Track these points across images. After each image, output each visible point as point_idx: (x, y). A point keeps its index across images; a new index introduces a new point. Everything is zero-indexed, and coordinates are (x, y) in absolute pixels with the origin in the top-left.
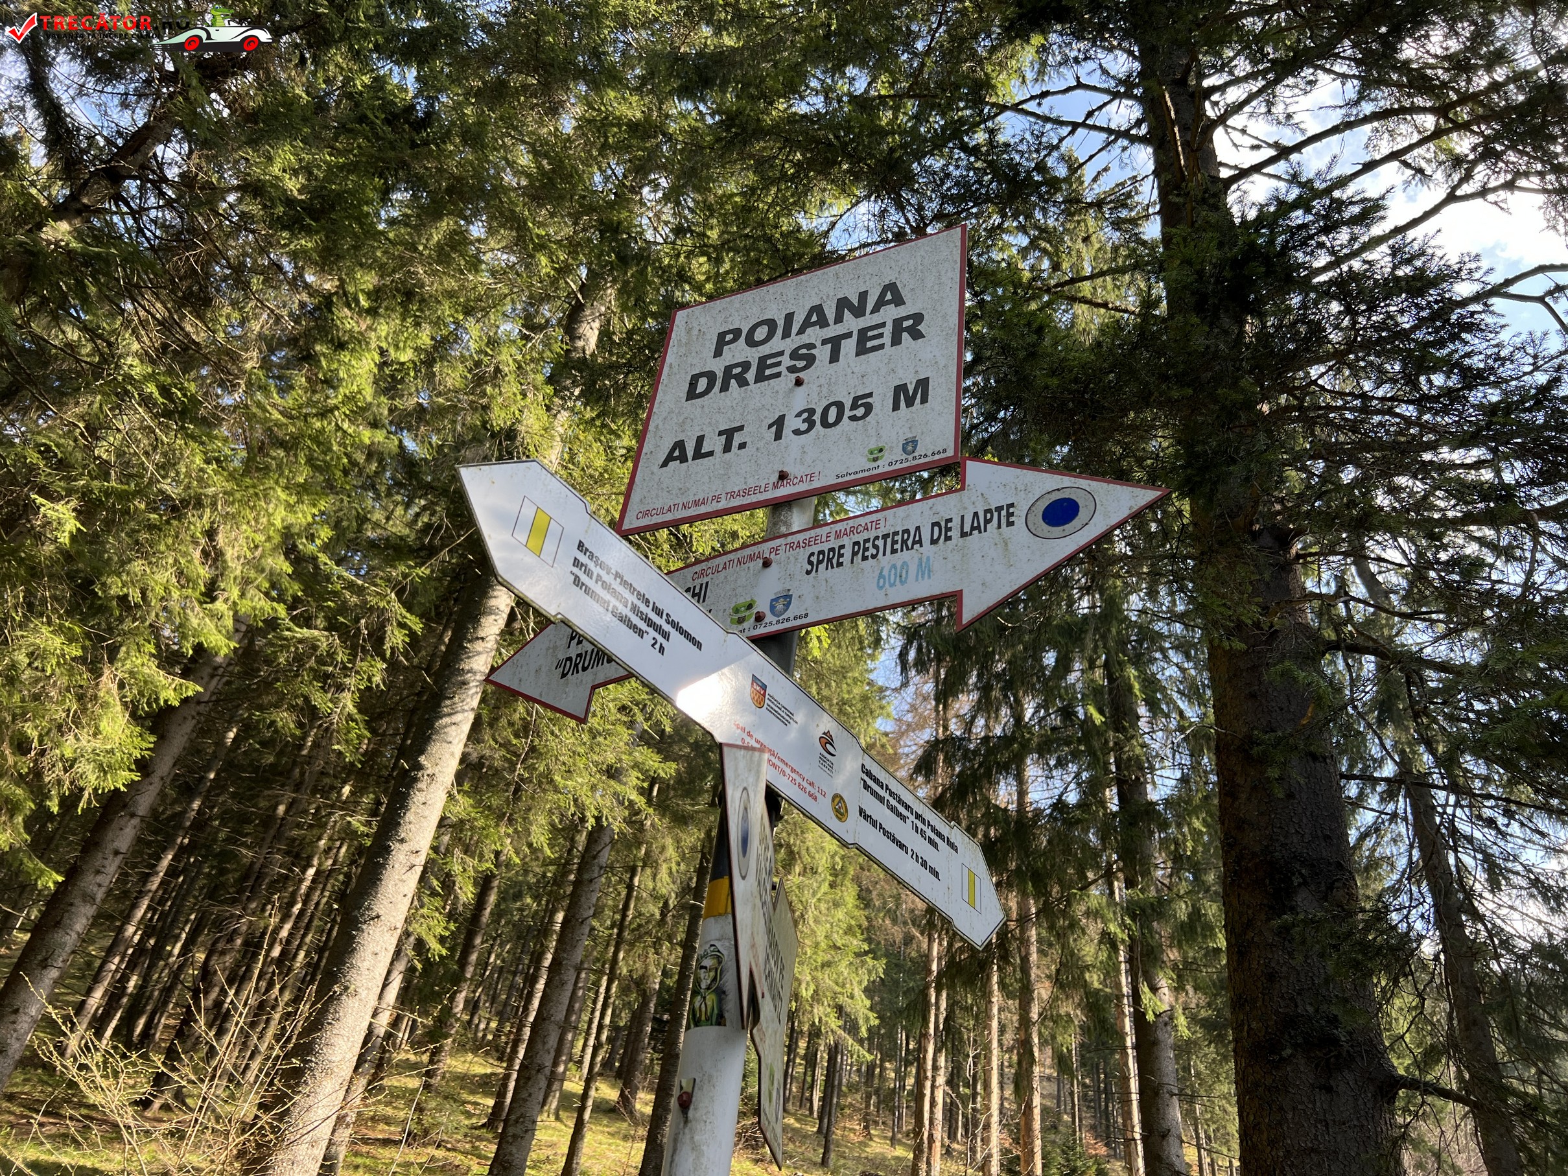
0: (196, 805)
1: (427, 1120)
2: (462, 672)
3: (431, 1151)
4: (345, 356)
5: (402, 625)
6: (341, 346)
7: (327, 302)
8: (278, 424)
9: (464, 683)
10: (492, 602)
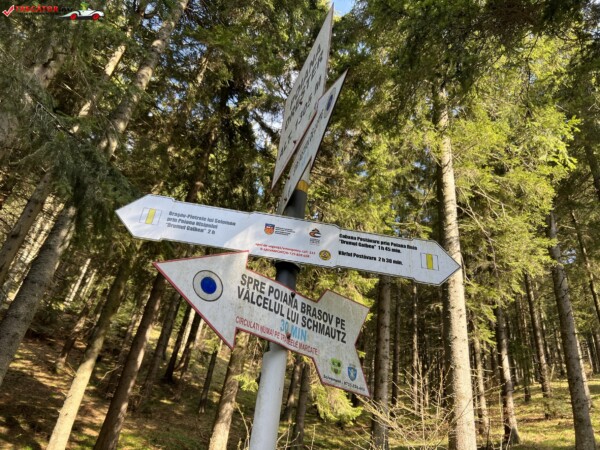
0: (415, 316)
1: (552, 409)
2: (448, 239)
3: (559, 420)
4: (373, 151)
5: (424, 232)
6: (371, 149)
7: (360, 138)
8: (360, 186)
9: (450, 243)
10: (448, 210)
